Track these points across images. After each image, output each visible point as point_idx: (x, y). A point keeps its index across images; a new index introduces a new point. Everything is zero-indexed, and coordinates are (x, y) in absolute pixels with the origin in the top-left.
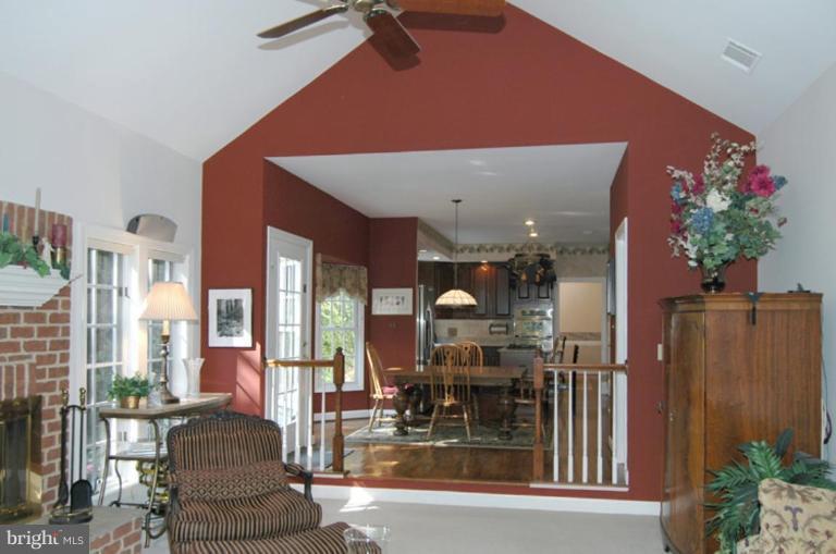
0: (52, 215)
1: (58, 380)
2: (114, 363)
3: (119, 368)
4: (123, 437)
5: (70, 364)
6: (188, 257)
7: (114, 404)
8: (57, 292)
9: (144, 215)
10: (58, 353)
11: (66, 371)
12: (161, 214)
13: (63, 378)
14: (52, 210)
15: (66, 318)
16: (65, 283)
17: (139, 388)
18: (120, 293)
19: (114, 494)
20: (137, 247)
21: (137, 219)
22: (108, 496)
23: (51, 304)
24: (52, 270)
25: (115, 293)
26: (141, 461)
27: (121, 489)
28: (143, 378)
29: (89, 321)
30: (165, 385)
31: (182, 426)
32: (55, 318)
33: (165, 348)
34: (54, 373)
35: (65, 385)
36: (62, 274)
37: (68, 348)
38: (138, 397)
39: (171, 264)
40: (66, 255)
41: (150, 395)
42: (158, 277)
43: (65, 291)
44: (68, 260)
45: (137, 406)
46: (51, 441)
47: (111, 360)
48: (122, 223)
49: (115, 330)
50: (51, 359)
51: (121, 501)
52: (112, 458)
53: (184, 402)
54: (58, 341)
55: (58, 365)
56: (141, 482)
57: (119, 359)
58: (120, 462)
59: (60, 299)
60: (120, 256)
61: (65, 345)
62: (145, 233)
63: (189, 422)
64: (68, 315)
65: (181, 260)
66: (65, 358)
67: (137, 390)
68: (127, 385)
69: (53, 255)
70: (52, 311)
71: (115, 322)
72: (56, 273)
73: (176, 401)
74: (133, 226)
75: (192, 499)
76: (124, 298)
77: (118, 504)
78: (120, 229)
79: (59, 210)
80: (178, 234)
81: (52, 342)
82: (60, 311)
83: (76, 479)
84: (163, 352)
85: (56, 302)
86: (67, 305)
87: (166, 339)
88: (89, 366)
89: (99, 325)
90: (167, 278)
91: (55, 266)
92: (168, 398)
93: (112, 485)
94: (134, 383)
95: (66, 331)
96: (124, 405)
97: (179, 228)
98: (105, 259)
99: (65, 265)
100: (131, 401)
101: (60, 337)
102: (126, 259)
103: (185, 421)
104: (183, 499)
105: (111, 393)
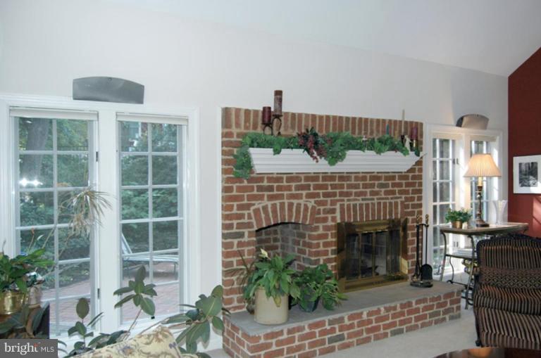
0: (412, 123)
1: (416, 210)
2: (450, 202)
3: (453, 205)
4: (456, 244)
5: (423, 202)
6: (498, 138)
7: (450, 224)
8: (414, 164)
9: (466, 116)
10: (416, 196)
11: (420, 206)
12: (478, 113)
13: (419, 209)
14: (412, 120)
15: (420, 177)
16: (418, 158)
17: (464, 217)
18: (454, 162)
19: (449, 276)
20: (463, 135)
21: (462, 119)
22: (447, 277)
23: (411, 170)
24: (410, 152)
25: (451, 162)
26: (465, 258)
27: (453, 274)
28: (465, 211)
29: (435, 179)
30: (480, 216)
31: (487, 240)
32: (414, 177)
33: (480, 194)
34: (414, 206)
35: (420, 213)
36: (416, 154)
37: (421, 193)
38: (462, 222)
39: (487, 143)
40: (419, 143)
41: (470, 221)
42: (479, 151)
43: (419, 163)
44: (420, 146)
45: (461, 227)
46: (412, 242)
47: (448, 201)
48: (453, 122)
49: (451, 184)
50: (412, 199)
51: (454, 281)
52: (448, 255)
53: (493, 226)
54: (416, 190)
55: (416, 202)
56: (465, 271)
57: (454, 200)
58: (452, 258)
59: (417, 167)
60: (453, 141)
61: (420, 191)
62: (468, 125)
63: (491, 238)
64: (421, 176)
65: (493, 140)
66: (420, 198)
67: (461, 218)
68: (455, 214)
69: (411, 145)
70: (413, 174)
71: (451, 179)
72: (412, 154)
73: (487, 225)
74: (459, 123)
75: (489, 284)
76: (456, 165)
77: (452, 282)
78: (452, 125)
79: (415, 120)
80: (490, 124)
81: (412, 190)
82: (417, 173)
83: (424, 263)
84: (478, 196)
85: (415, 169)
86: (420, 170)
87: (480, 188)
88: (435, 204)
89: (442, 181)
90: (485, 152)
91: (412, 150)
92: (481, 223)
93: (448, 271)
94: (460, 214)
95: (421, 184)
96: (454, 226)
97: (490, 121)
98: (445, 143)
99: (417, 149)
100: (458, 224)
101: (417, 188)
102: (457, 142)
103: (489, 238)
104: (483, 283)
105: (447, 219)
